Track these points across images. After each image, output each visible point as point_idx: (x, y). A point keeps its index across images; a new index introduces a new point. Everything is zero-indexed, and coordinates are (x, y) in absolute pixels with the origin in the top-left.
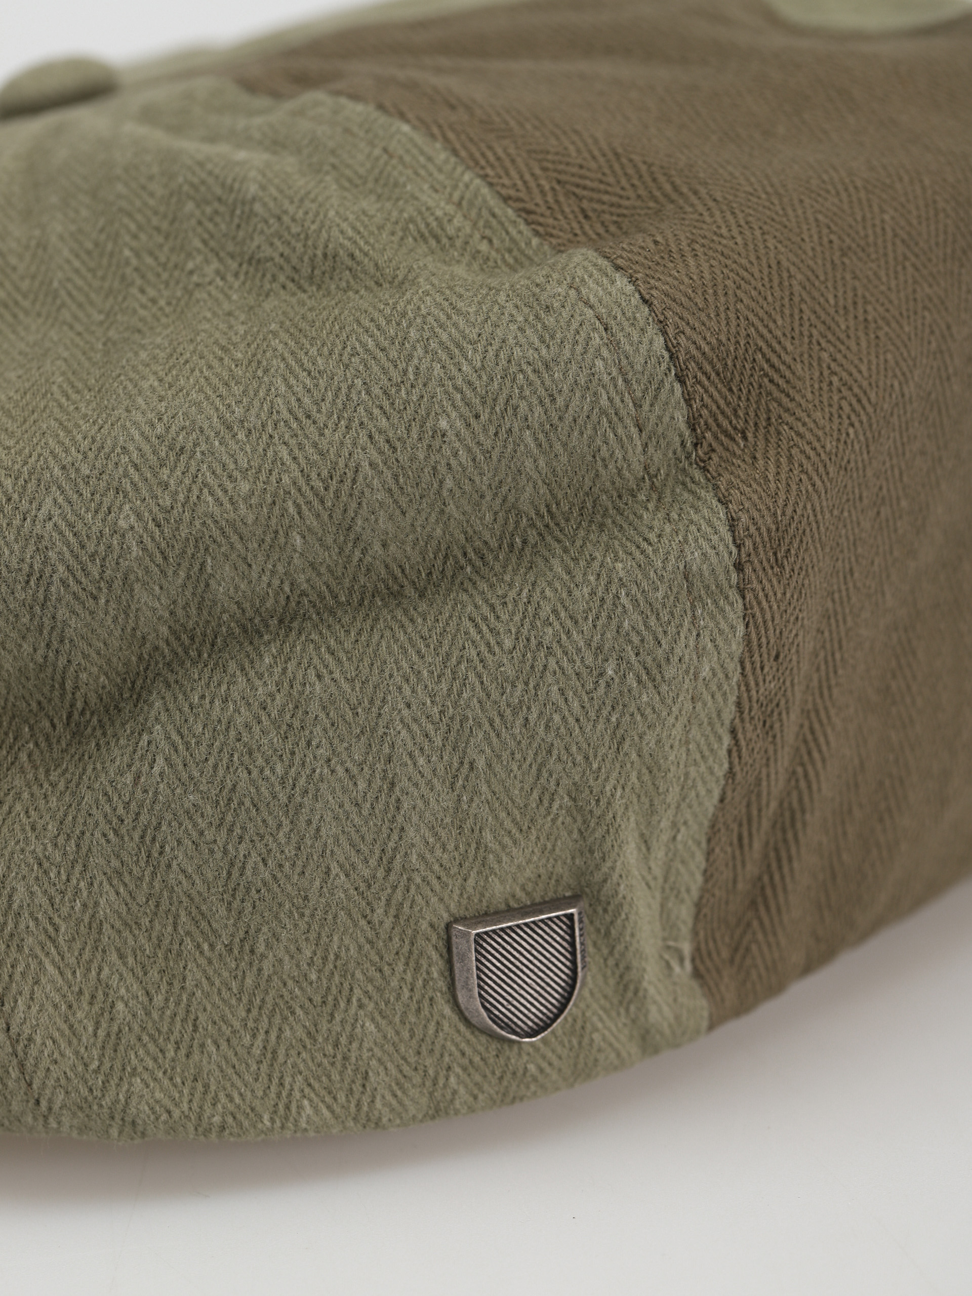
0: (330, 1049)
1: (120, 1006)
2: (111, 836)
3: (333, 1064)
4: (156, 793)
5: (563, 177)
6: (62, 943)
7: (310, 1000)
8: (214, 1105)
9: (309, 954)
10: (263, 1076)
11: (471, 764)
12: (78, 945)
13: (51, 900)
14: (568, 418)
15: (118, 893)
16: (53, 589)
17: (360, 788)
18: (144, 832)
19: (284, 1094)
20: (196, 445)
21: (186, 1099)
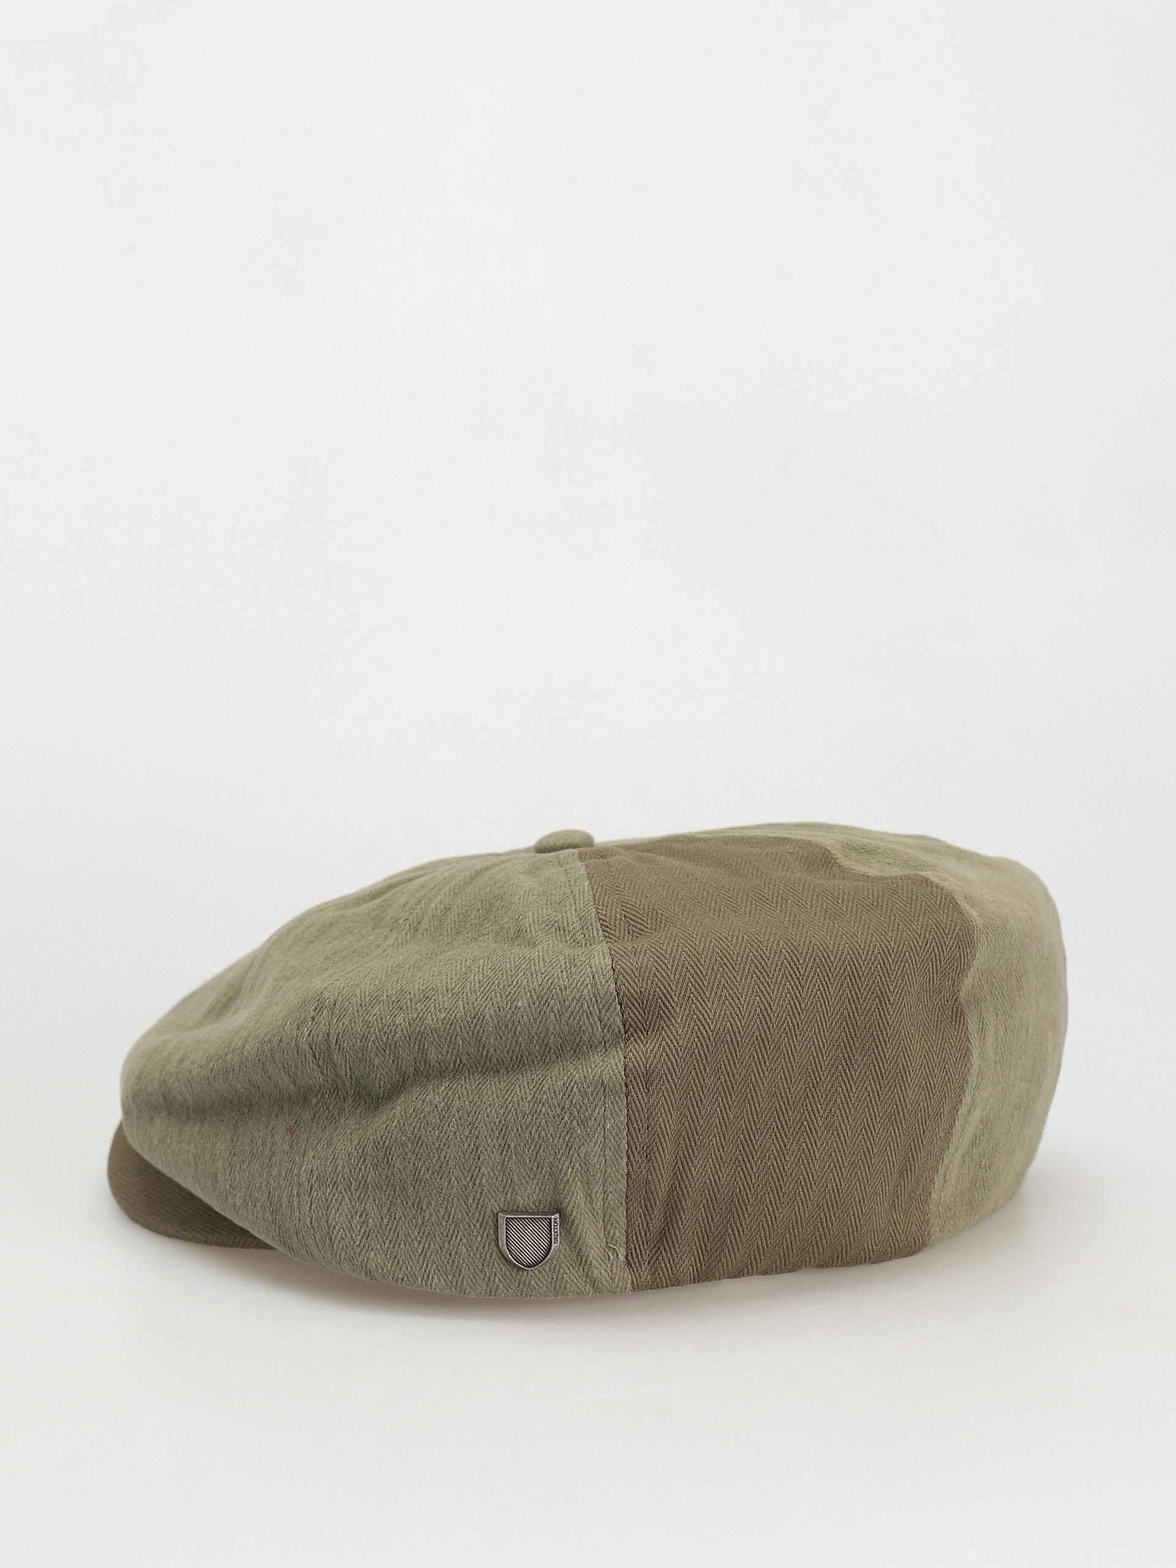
0: (448, 1256)
1: (371, 1220)
2: (375, 1149)
3: (448, 1262)
4: (392, 1134)
5: (627, 915)
6: (353, 1190)
7: (442, 1234)
8: (400, 1270)
9: (442, 1214)
10: (421, 1262)
11: (509, 1145)
12: (359, 1192)
13: (350, 1170)
14: (570, 1010)
15: (376, 1174)
16: (370, 1044)
17: (465, 1147)
18: (386, 1150)
19: (427, 1271)
20: (433, 996)
21: (389, 1265)
